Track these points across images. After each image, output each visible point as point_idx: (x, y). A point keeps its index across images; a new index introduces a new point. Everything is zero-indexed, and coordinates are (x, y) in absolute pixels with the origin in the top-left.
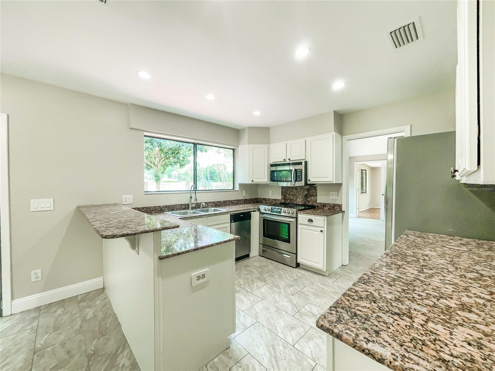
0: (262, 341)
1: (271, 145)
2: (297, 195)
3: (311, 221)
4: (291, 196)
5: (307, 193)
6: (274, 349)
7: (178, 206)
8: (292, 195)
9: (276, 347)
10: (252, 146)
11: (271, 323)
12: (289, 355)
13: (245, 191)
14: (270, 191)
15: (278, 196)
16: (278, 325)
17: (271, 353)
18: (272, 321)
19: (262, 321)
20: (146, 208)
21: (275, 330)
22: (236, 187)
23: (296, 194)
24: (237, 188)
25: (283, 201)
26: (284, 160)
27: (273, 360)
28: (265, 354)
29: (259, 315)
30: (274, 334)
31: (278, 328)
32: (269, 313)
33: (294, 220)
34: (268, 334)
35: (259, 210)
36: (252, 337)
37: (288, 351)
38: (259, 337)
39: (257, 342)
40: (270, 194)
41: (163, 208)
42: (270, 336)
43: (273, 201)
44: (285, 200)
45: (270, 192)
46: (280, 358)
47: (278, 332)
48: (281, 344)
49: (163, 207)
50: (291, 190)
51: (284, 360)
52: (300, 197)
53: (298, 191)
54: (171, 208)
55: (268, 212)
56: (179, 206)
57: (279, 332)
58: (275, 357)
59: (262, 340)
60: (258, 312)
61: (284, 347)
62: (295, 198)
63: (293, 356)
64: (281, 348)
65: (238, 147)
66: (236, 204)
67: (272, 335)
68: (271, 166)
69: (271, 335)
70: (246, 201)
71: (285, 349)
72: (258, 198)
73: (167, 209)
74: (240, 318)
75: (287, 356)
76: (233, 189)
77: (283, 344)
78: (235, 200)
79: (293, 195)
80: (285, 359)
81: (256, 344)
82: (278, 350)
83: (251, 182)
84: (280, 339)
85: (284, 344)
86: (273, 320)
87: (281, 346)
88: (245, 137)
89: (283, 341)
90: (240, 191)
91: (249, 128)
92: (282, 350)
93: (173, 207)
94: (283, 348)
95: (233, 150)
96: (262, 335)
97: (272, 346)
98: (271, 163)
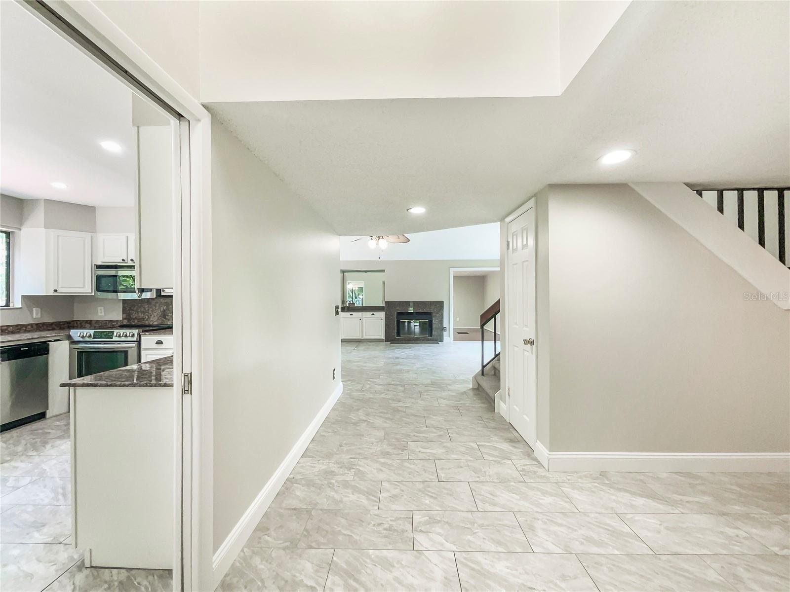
1: (99, 235)
2: (150, 312)
3: (160, 342)
4: (140, 314)
5: (165, 308)
8: (141, 311)
10: (53, 232)
13: (39, 310)
14: (99, 308)
15: (117, 315)
22: (13, 302)
23: (148, 310)
24: (17, 303)
25: (125, 322)
26: (123, 260)
33: (134, 345)
35: (69, 338)
40: (101, 313)
43: (106, 323)
44: (128, 321)
45: (101, 310)
50: (139, 305)
52: (155, 314)
53: (152, 306)
55: (87, 339)
62: (147, 317)
65: (20, 229)
66: (13, 333)
68: (97, 269)
70: (40, 327)
72: (73, 321)
76: (7, 304)
78: (12, 326)
79: (144, 313)
83: (51, 293)
88: (39, 215)
90: (25, 308)
91: (46, 200)
95: (8, 234)
98: (99, 263)
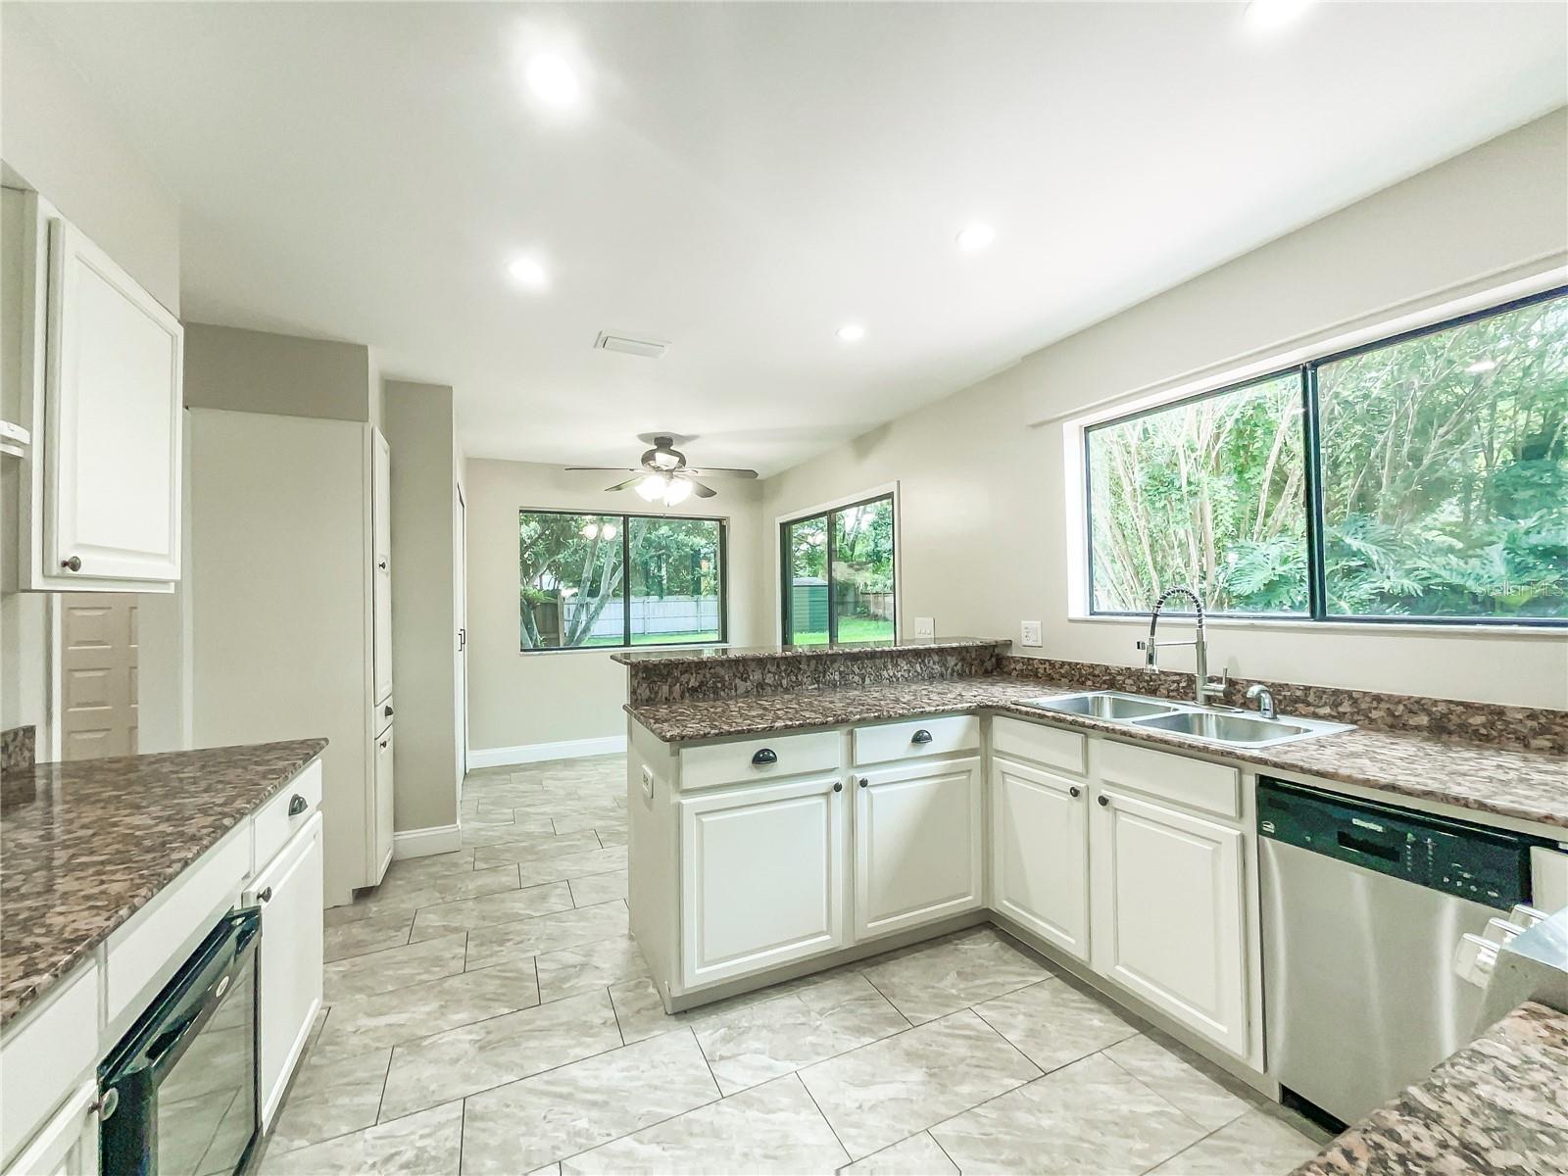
0: (639, 1083)
6: (594, 1104)
7: (1177, 678)
9: (595, 1114)
11: (691, 1134)
12: (544, 1136)
16: (672, 1156)
17: (587, 1091)
18: (698, 1144)
19: (718, 1112)
20: (1070, 664)
21: (658, 1136)
27: (565, 1090)
28: (596, 1078)
29: (752, 1114)
30: (641, 1125)
31: (656, 1150)
32: (746, 1150)
34: (651, 1109)
36: (671, 1065)
37: (557, 1137)
38: (657, 1082)
39: (643, 1072)
41: (1118, 678)
42: (643, 1110)
46: (556, 1109)
47: (641, 1143)
48: (595, 1130)
49: (1119, 674)
51: (543, 1115)
54: (1148, 682)
56: (1178, 682)
57: (636, 1145)
58: (566, 1097)
59: (642, 1086)
60: (771, 1116)
61: (578, 1134)
63: (535, 1142)
64: (583, 1124)
67: (640, 1119)
69: (643, 1115)
71: (568, 1133)
73: (1132, 682)
74: (762, 1056)
75: (549, 1127)
77: (590, 1137)
80: (545, 1118)
81: (638, 1068)
82: (583, 1112)
84: (608, 1135)
85: (587, 1139)
86: (702, 1149)
87: (587, 1126)
89: (599, 1141)
92: (574, 1123)
93: (1155, 681)
94: (577, 1129)
96: (659, 1093)
97: (606, 1103)
